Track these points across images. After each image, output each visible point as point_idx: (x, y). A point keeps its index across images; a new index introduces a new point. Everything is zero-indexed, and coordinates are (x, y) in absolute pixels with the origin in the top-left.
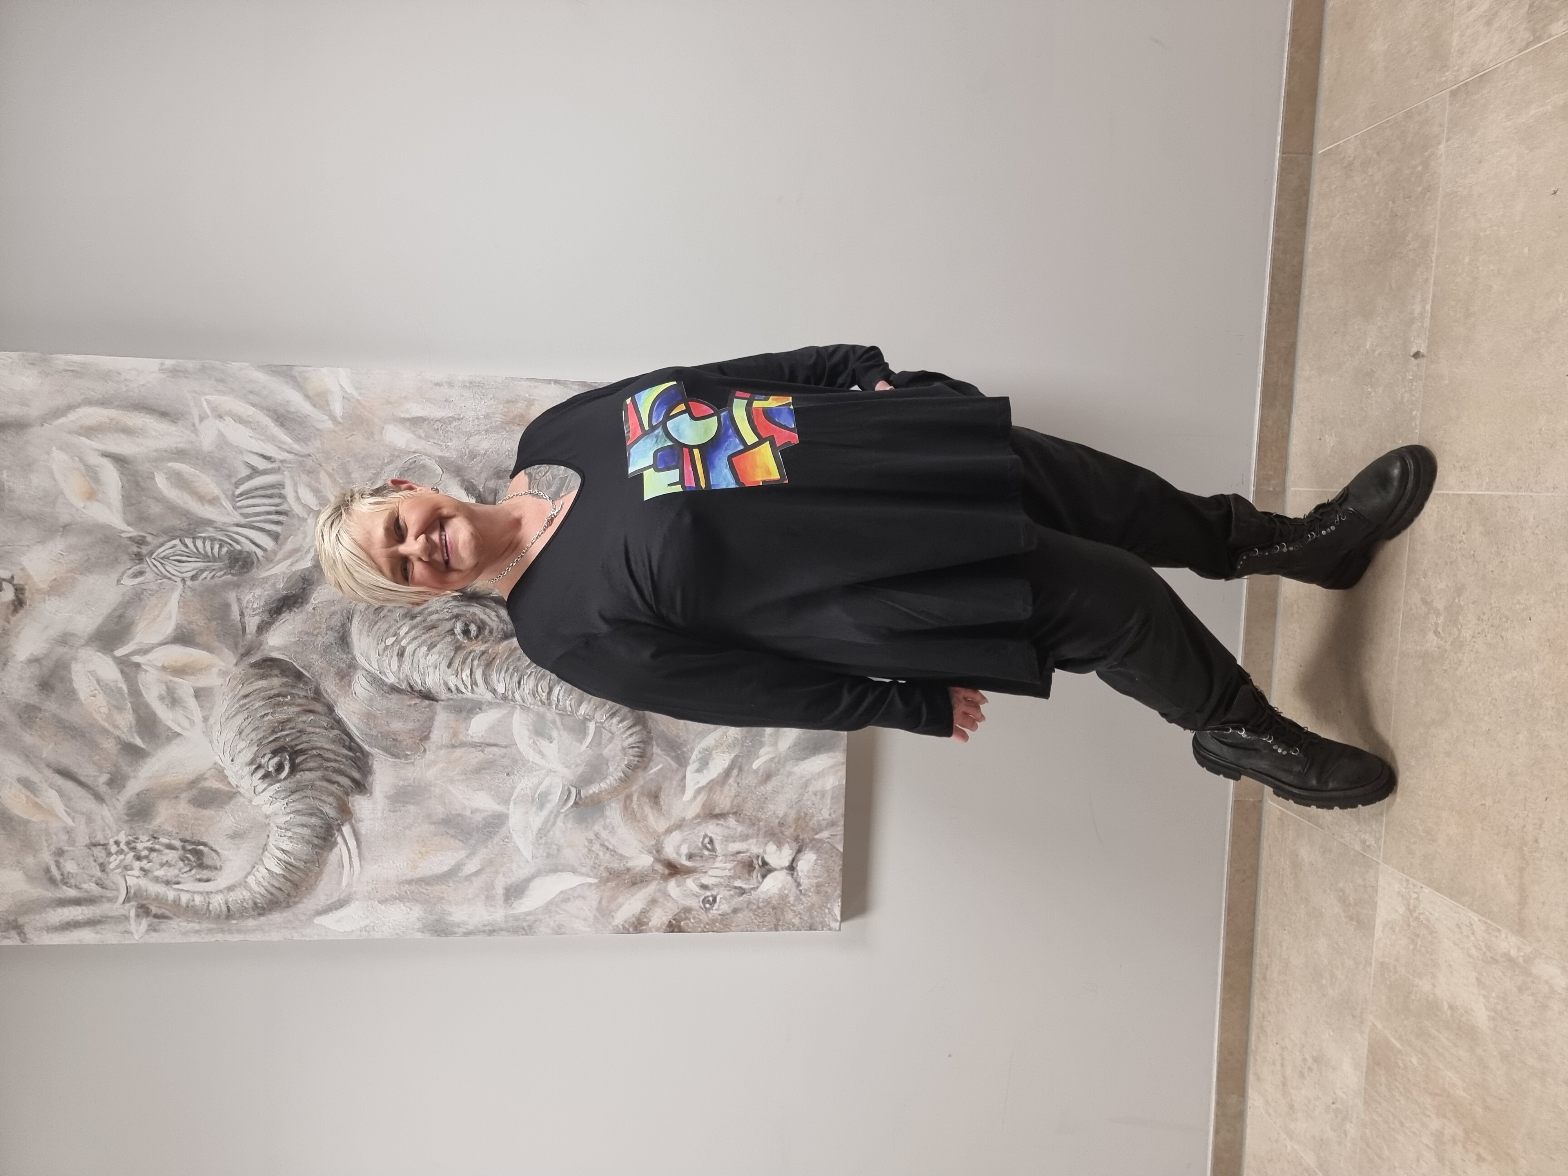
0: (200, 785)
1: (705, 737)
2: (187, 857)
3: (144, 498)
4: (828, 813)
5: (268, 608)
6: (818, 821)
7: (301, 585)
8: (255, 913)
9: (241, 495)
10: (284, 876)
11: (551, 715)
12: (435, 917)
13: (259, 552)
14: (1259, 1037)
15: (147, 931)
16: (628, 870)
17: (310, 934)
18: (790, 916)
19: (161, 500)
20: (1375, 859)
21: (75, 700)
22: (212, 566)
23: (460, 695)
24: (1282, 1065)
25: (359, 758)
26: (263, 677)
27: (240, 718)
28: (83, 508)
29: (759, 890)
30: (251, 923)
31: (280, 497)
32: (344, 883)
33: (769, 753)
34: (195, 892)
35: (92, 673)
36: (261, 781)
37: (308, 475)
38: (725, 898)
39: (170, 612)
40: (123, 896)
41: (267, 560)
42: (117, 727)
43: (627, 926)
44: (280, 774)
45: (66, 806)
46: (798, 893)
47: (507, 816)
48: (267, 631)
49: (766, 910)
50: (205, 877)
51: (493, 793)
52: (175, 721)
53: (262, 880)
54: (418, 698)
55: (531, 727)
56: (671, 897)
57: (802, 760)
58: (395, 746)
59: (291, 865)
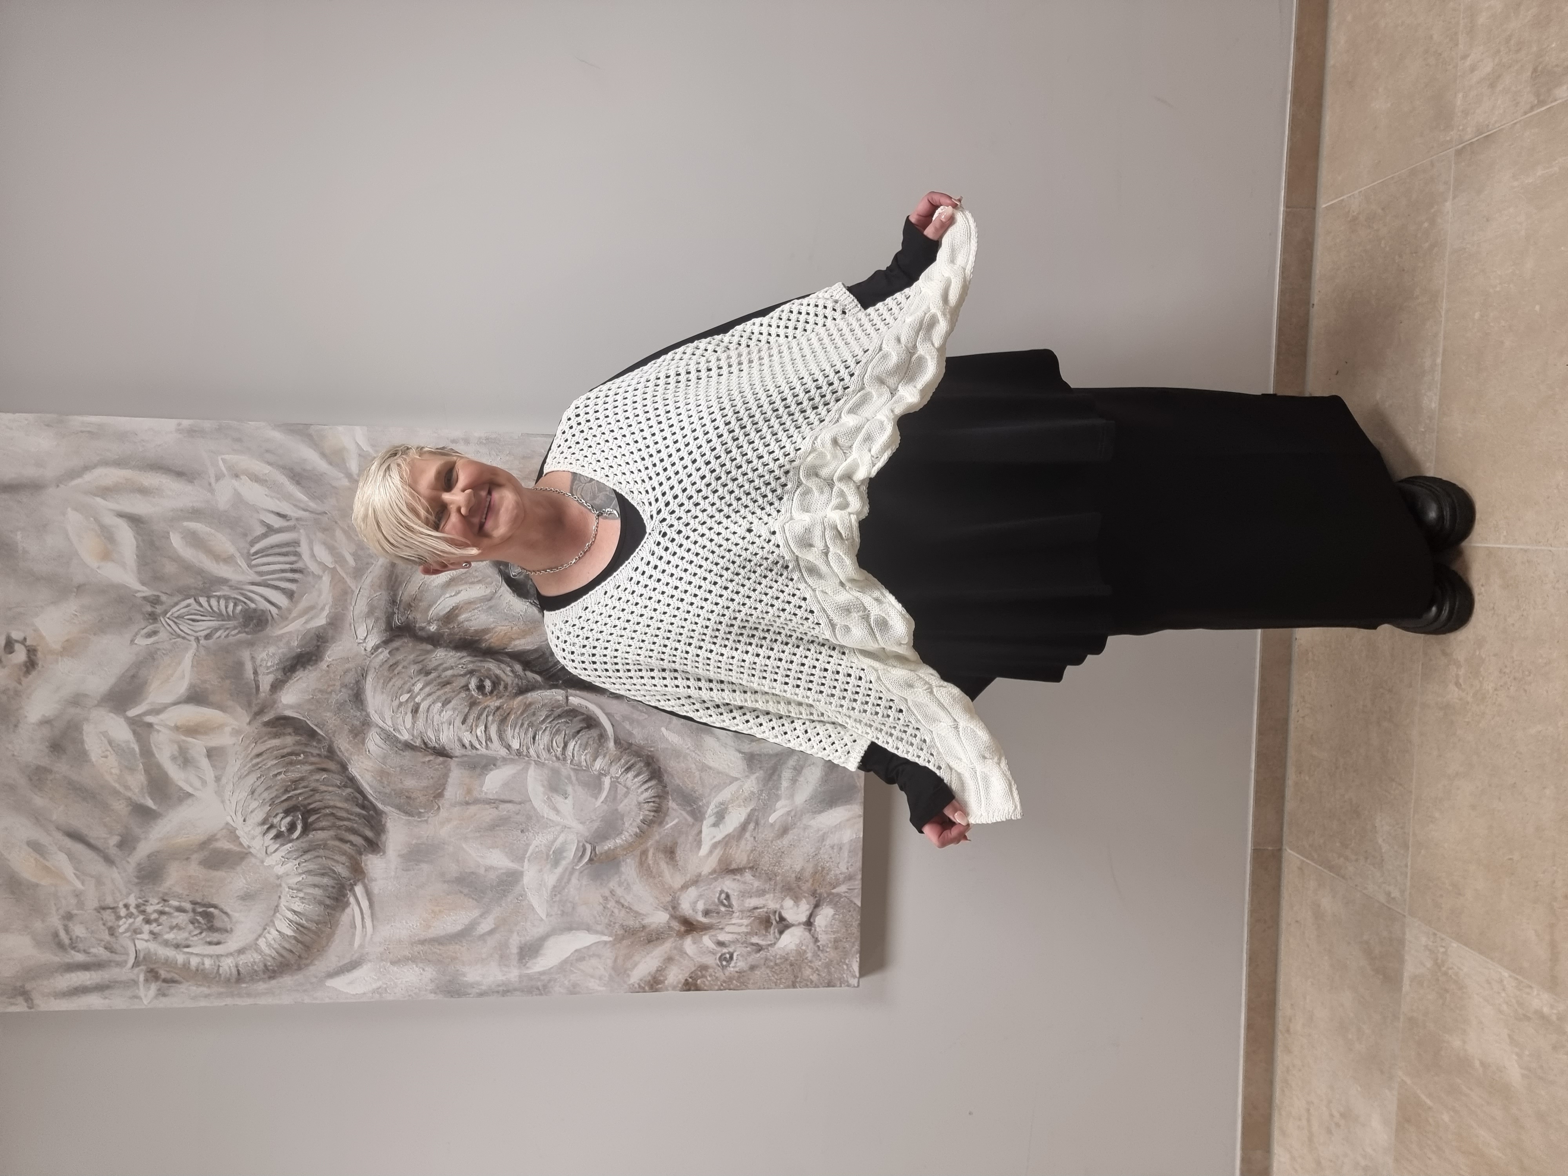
0: (211, 846)
1: (721, 791)
2: (197, 920)
3: (159, 558)
4: (846, 867)
5: (282, 666)
6: (836, 875)
7: (315, 642)
8: (266, 976)
9: (256, 553)
10: (295, 938)
11: (566, 770)
12: (448, 978)
13: (274, 610)
14: (1283, 1091)
15: (157, 996)
16: (644, 927)
17: (322, 997)
18: (807, 972)
19: (177, 559)
20: (1399, 910)
21: (87, 761)
22: (227, 624)
23: (474, 751)
24: (1309, 1121)
25: (372, 816)
26: (276, 736)
27: (252, 779)
28: (99, 568)
29: (777, 946)
30: (262, 986)
31: (295, 555)
32: (356, 944)
33: (786, 806)
34: (204, 956)
35: (105, 734)
36: (273, 841)
37: (323, 533)
38: (741, 955)
39: (183, 671)
40: (131, 961)
41: (281, 617)
42: (127, 788)
43: (643, 985)
44: (293, 833)
45: (76, 869)
46: (816, 949)
47: (521, 874)
48: (281, 689)
49: (783, 966)
50: (215, 940)
51: (507, 850)
52: (187, 781)
53: (272, 942)
54: (432, 754)
55: (546, 783)
56: (687, 955)
57: (819, 813)
58: (409, 804)
59: (302, 926)
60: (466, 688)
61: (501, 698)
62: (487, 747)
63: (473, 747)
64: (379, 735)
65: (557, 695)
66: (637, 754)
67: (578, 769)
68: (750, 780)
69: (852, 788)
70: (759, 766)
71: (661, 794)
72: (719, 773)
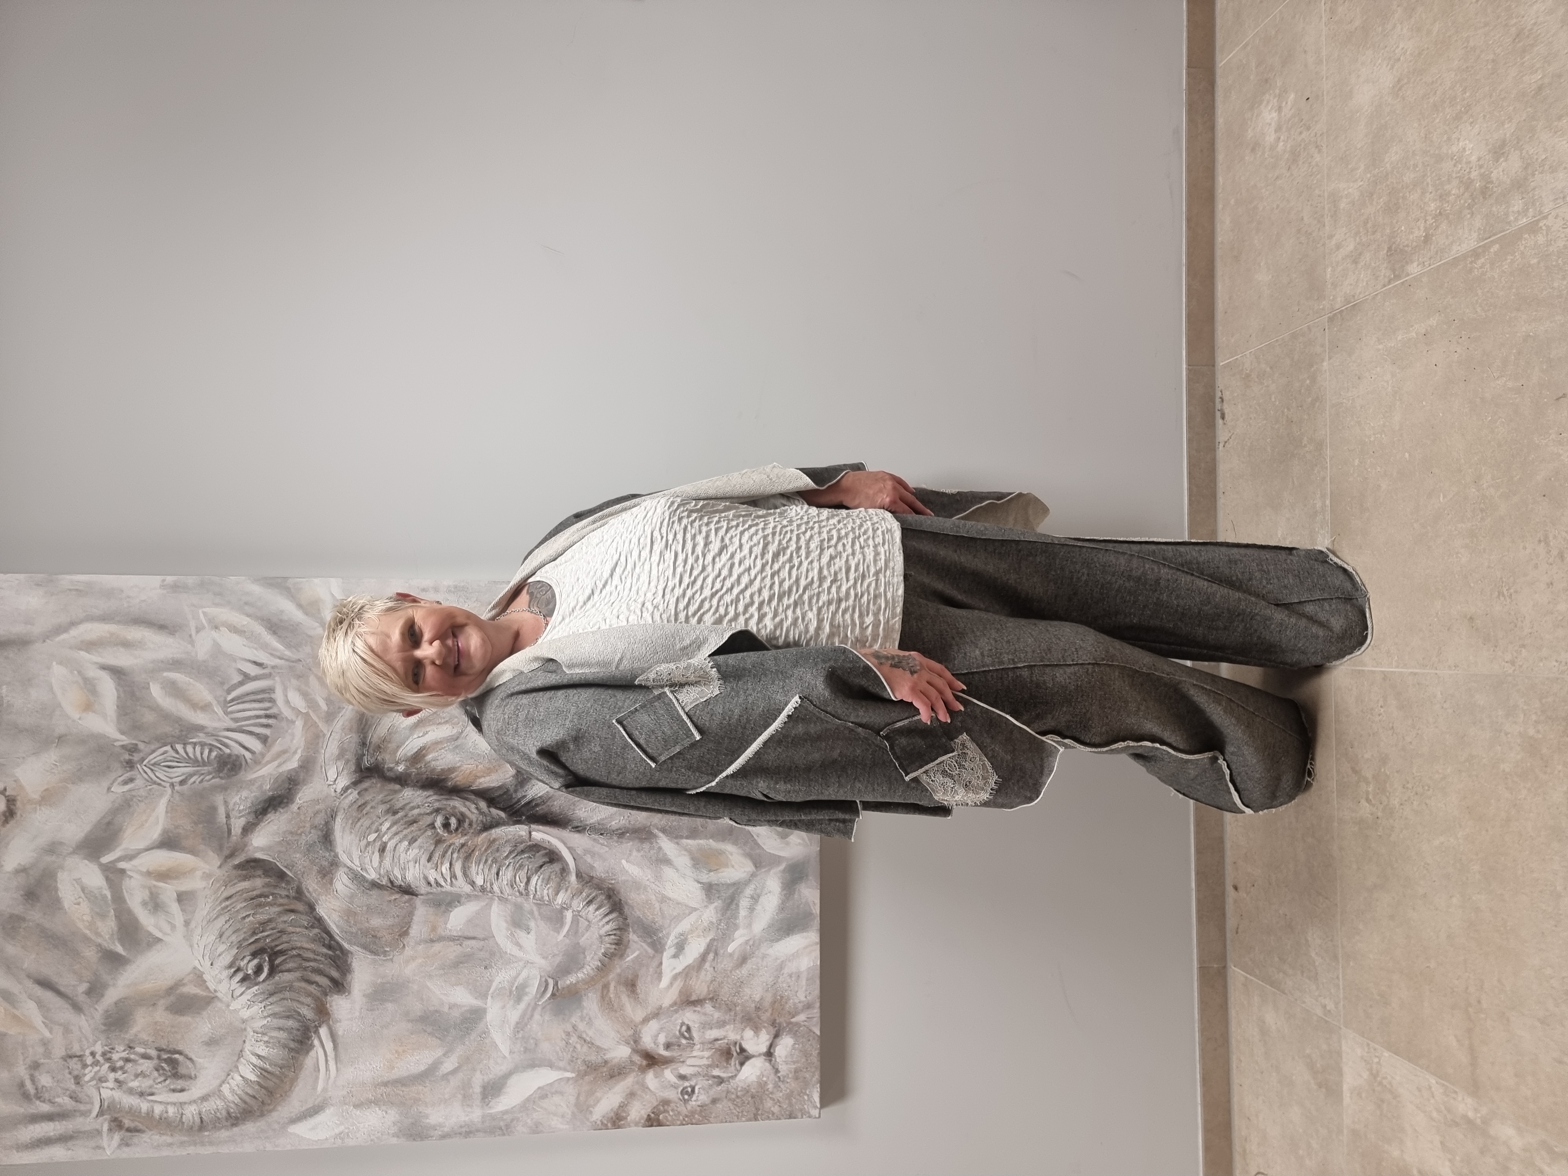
0: (178, 992)
1: (680, 921)
2: (162, 1067)
3: (138, 708)
4: (804, 995)
5: (253, 809)
6: (795, 1004)
7: (287, 785)
8: (229, 1124)
9: (232, 700)
10: (258, 1083)
11: (528, 905)
12: (410, 1120)
13: (248, 755)
15: (119, 1146)
16: (606, 1062)
17: (284, 1144)
18: (769, 1104)
19: (156, 708)
20: (1336, 1024)
21: (59, 909)
22: (201, 770)
23: (439, 889)
25: (338, 956)
26: (245, 878)
27: (220, 923)
28: (80, 719)
29: (738, 1078)
30: (224, 1134)
31: (270, 702)
32: (320, 1087)
33: (744, 935)
34: (168, 1103)
35: (78, 881)
36: (239, 984)
37: (297, 680)
38: (703, 1088)
39: (157, 818)
40: (96, 1110)
41: (255, 762)
42: (98, 934)
43: (606, 1122)
44: (259, 976)
45: (45, 1017)
46: (777, 1080)
47: (484, 1011)
48: (252, 832)
49: (744, 1098)
50: (179, 1087)
51: (470, 987)
52: (156, 926)
53: (236, 1088)
54: (398, 893)
55: (509, 918)
56: (649, 1089)
57: (776, 942)
58: (375, 943)
59: (266, 1071)
60: (432, 826)
61: (466, 835)
62: (452, 884)
63: (437, 883)
64: (347, 874)
65: (520, 830)
66: (599, 887)
67: (540, 903)
68: (708, 910)
69: (808, 915)
70: (717, 895)
71: (622, 927)
72: (678, 903)
